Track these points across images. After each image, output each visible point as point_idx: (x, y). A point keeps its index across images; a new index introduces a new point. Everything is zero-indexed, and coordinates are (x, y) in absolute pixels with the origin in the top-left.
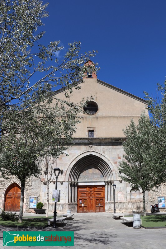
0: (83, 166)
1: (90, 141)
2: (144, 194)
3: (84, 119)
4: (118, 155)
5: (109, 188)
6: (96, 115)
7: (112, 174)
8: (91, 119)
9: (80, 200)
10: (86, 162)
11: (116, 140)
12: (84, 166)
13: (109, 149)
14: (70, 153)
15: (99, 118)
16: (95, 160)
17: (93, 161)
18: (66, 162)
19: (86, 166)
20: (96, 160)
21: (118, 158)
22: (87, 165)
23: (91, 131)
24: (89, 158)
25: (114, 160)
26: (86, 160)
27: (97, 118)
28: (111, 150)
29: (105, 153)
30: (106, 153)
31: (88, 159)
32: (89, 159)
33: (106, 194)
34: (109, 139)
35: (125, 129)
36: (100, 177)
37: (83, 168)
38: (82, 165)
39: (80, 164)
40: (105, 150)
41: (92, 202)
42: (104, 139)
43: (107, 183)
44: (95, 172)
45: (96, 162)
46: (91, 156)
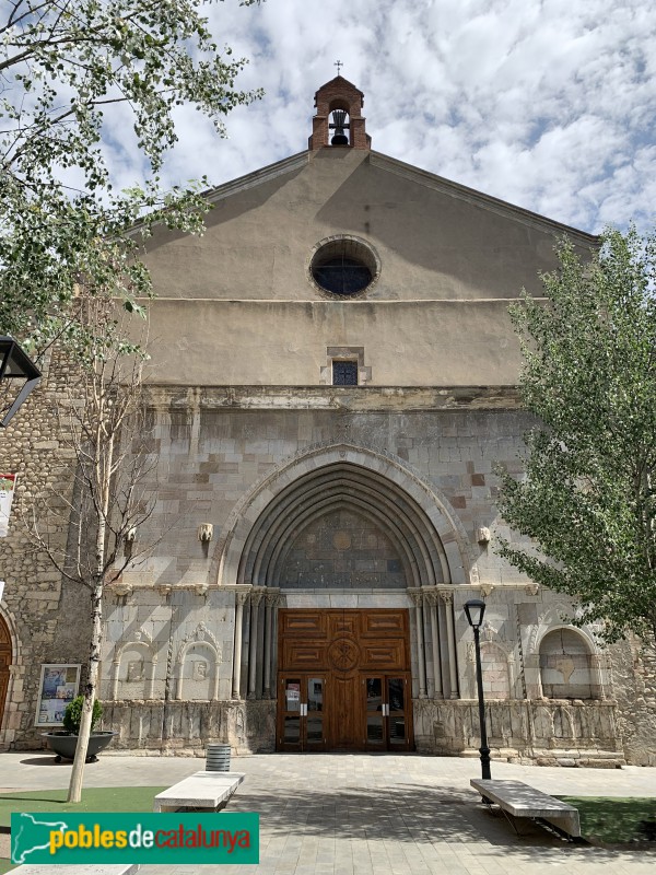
0: (307, 513)
1: (337, 400)
3: (315, 313)
4: (470, 466)
5: (429, 624)
6: (367, 295)
7: (442, 556)
8: (345, 314)
9: (289, 681)
10: (318, 498)
11: (460, 399)
12: (313, 518)
13: (429, 439)
14: (247, 452)
15: (377, 308)
16: (359, 487)
17: (351, 491)
18: (229, 496)
19: (319, 514)
20: (367, 490)
21: (467, 479)
22: (327, 510)
23: (346, 371)
24: (335, 476)
25: (452, 490)
26: (321, 488)
27: (370, 309)
28: (434, 445)
29: (407, 459)
30: (412, 455)
31: (331, 484)
32: (336, 483)
33: (417, 657)
34: (427, 393)
36: (384, 568)
37: (306, 524)
38: (302, 508)
39: (293, 506)
40: (409, 443)
41: (348, 697)
42: (401, 392)
43: (421, 597)
44: (361, 546)
45: (365, 498)
46: (342, 470)
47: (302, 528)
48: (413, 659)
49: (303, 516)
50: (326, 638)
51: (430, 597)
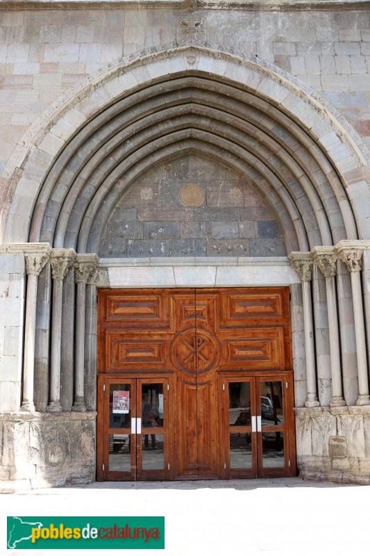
0: (139, 154)
5: (324, 302)
7: (343, 204)
9: (114, 387)
10: (155, 131)
12: (147, 163)
13: (319, 44)
14: (46, 60)
17: (205, 122)
19: (157, 157)
24: (180, 96)
26: (160, 115)
28: (327, 51)
29: (288, 68)
30: (297, 64)
32: (182, 108)
33: (301, 350)
36: (253, 232)
37: (138, 170)
40: (290, 49)
41: (201, 408)
43: (311, 267)
44: (219, 204)
45: (227, 131)
46: (191, 88)
47: (131, 176)
48: (296, 353)
49: (133, 158)
50: (169, 327)
51: (327, 263)
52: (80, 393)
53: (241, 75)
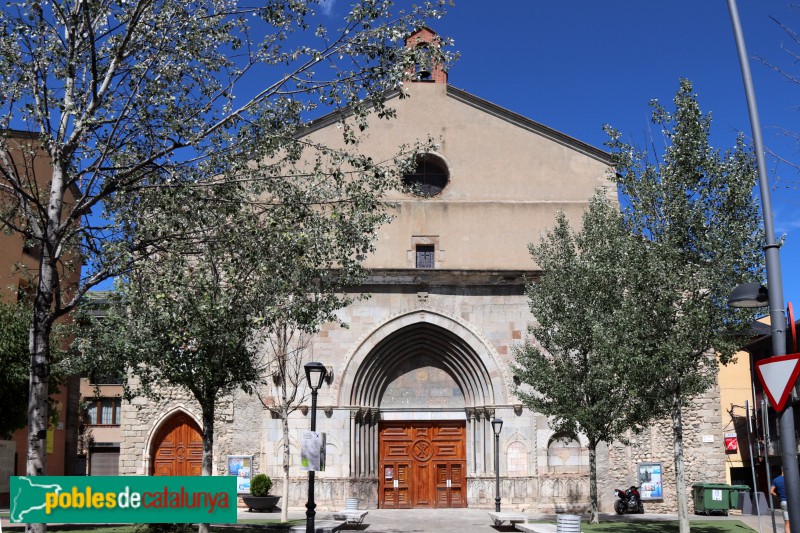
0: (397, 357)
1: (419, 278)
2: (592, 452)
3: (403, 209)
4: (512, 325)
5: (479, 429)
6: (443, 196)
7: (490, 386)
8: (426, 211)
9: (386, 466)
11: (506, 278)
12: (401, 360)
13: (484, 306)
14: (354, 315)
15: (450, 207)
16: (435, 339)
17: (428, 342)
18: (343, 346)
19: (406, 357)
20: (439, 341)
21: (510, 335)
22: (411, 354)
23: (426, 249)
24: (418, 332)
25: (498, 341)
26: (408, 340)
27: (445, 206)
28: (487, 310)
29: (468, 320)
30: (472, 317)
31: (414, 337)
32: (418, 336)
33: (469, 451)
34: (484, 274)
35: (537, 244)
36: (450, 393)
37: (396, 364)
38: (393, 354)
39: (387, 353)
40: (470, 309)
41: (424, 476)
42: (465, 273)
43: (474, 413)
44: (434, 379)
45: (439, 347)
46: (422, 328)
47: (393, 367)
48: (468, 451)
49: (394, 359)
52: (372, 469)
53: (445, 324)
